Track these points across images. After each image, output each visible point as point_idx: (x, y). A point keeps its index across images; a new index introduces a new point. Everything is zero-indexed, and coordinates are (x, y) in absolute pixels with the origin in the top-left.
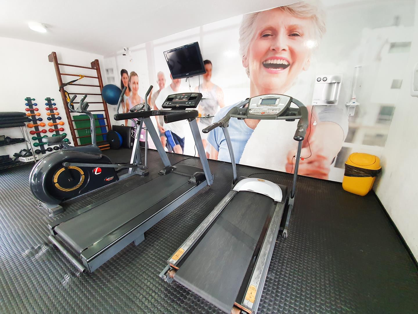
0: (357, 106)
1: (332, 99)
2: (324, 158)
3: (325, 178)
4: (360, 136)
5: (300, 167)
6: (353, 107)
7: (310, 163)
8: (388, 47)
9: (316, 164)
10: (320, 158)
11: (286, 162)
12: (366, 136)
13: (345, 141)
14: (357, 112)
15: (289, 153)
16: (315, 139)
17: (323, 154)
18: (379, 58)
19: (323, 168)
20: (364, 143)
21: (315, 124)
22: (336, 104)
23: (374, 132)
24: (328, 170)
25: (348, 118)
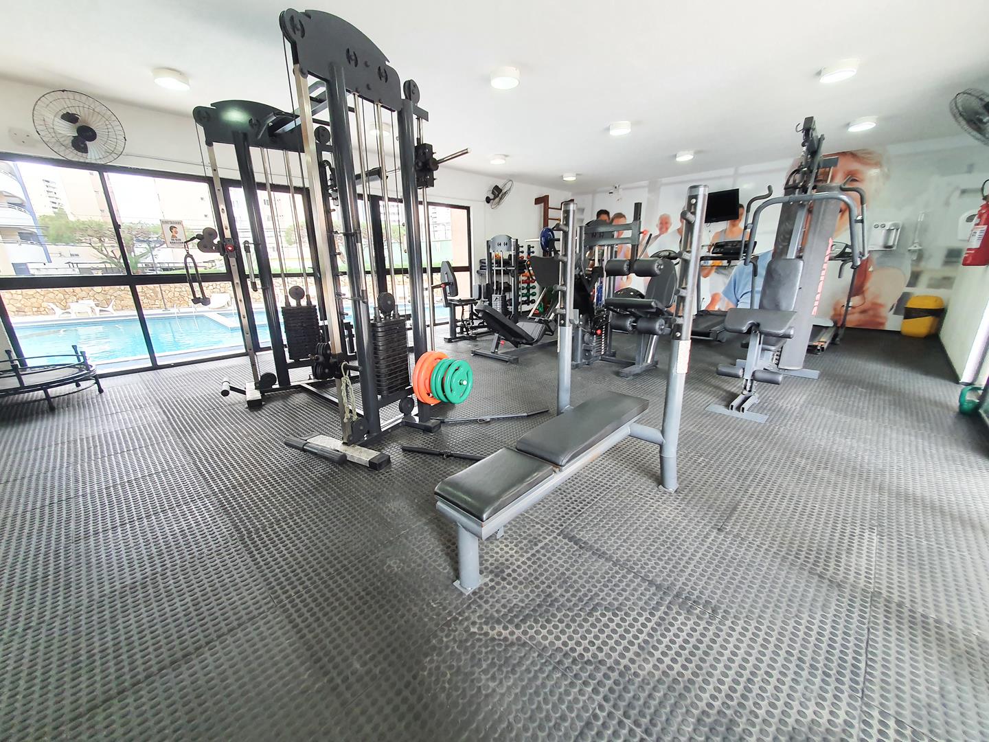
0: (920, 250)
1: (891, 243)
2: (881, 305)
3: (881, 328)
4: (924, 280)
5: (849, 318)
6: (914, 251)
7: (863, 312)
8: (958, 193)
9: (871, 313)
10: (876, 306)
11: (832, 313)
12: (931, 279)
13: (908, 286)
14: (920, 255)
15: (837, 304)
16: (871, 286)
17: (880, 301)
18: (947, 203)
19: (880, 317)
20: (930, 286)
21: (870, 269)
22: (894, 248)
23: (939, 275)
24: (886, 318)
25: (910, 262)
